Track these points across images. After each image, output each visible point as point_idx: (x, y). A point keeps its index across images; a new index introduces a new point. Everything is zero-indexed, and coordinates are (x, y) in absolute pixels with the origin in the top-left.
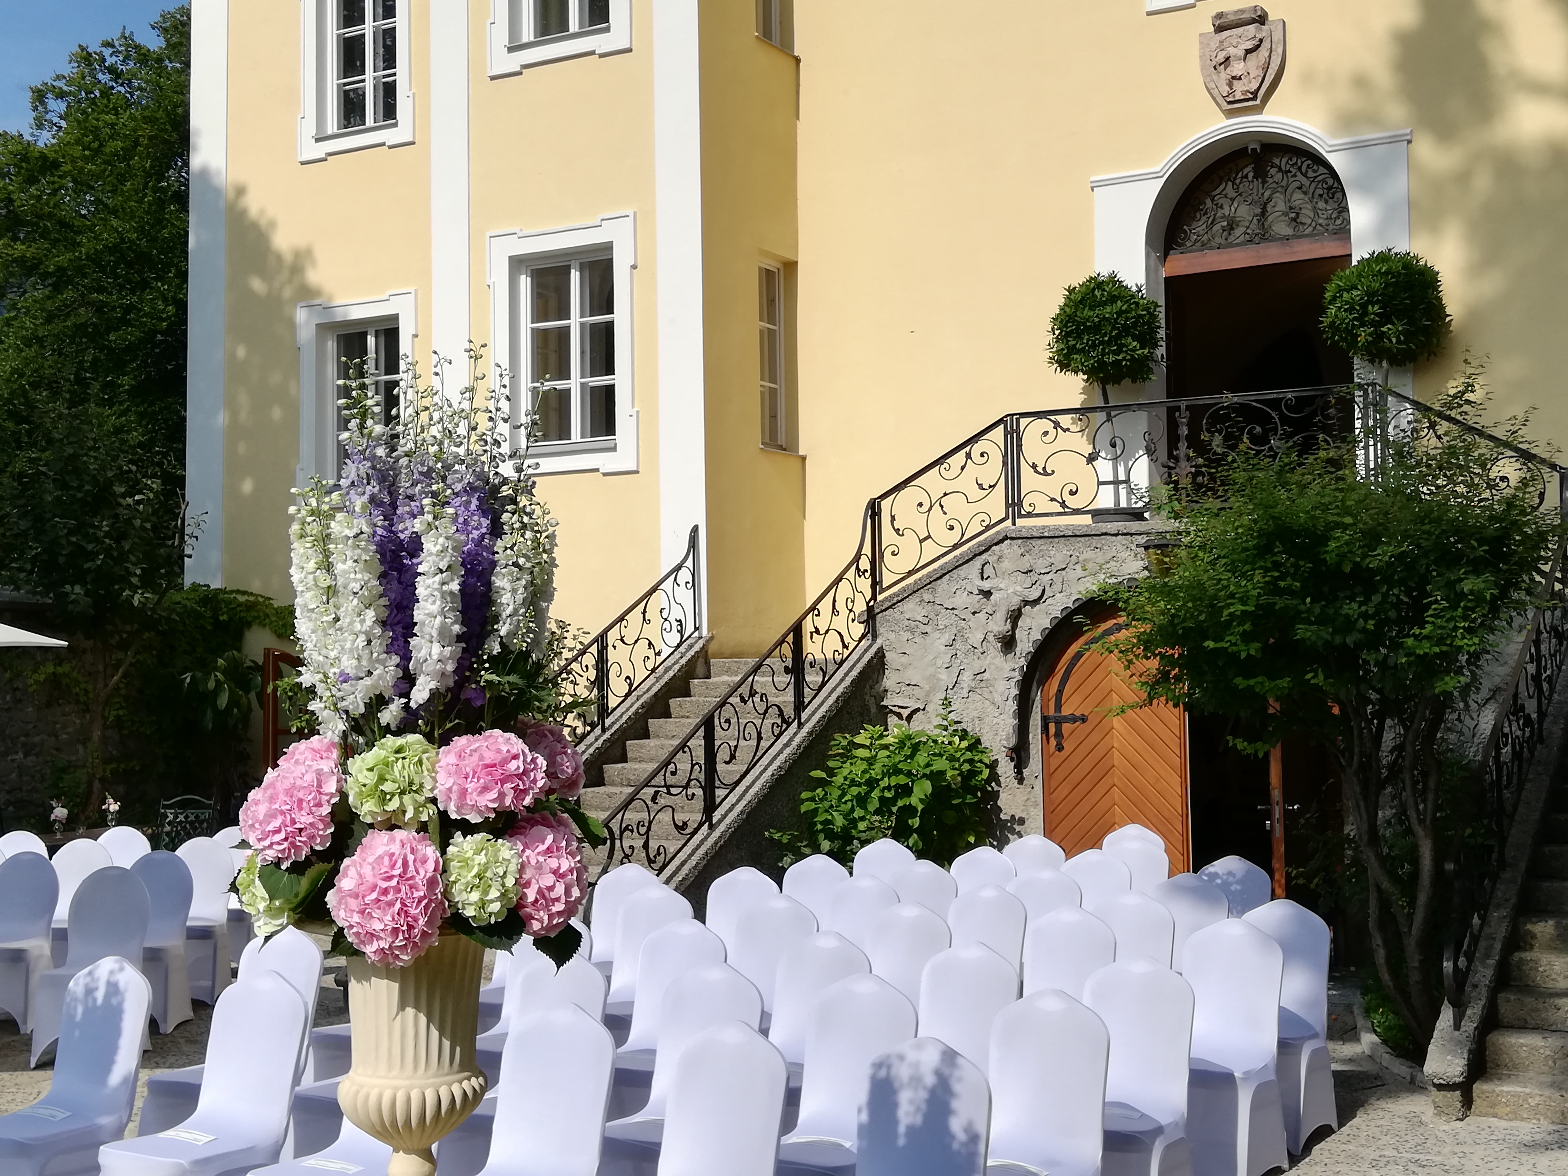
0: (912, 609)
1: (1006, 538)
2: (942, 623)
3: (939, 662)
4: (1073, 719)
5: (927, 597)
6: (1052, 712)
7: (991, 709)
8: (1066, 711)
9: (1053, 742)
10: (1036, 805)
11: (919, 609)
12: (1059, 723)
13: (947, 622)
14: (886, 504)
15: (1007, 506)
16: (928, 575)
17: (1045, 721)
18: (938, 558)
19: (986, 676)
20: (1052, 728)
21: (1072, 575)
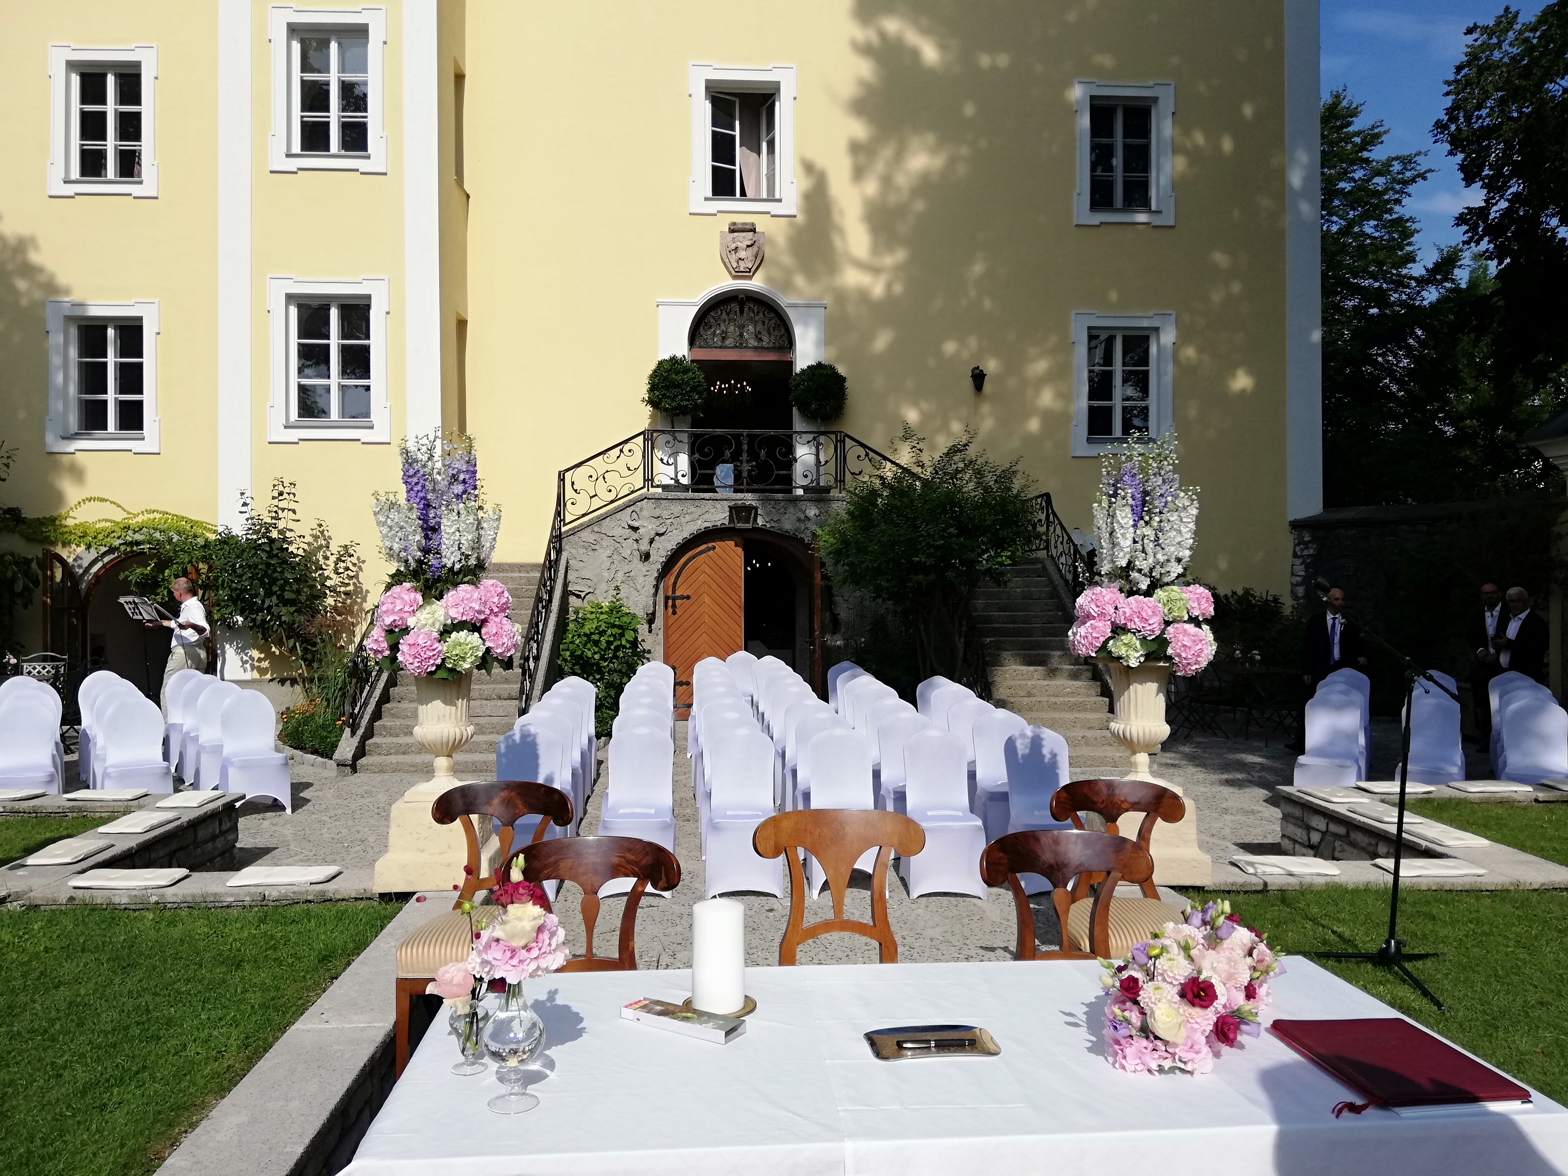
0: (587, 536)
1: (646, 498)
2: (604, 544)
3: (603, 566)
4: (682, 597)
5: (596, 529)
6: (670, 594)
7: (634, 593)
8: (678, 593)
9: (670, 610)
10: (659, 644)
11: (591, 536)
12: (674, 599)
13: (608, 544)
14: (568, 475)
15: (645, 481)
16: (598, 517)
17: (667, 598)
18: (601, 507)
19: (632, 574)
20: (670, 602)
21: (683, 520)
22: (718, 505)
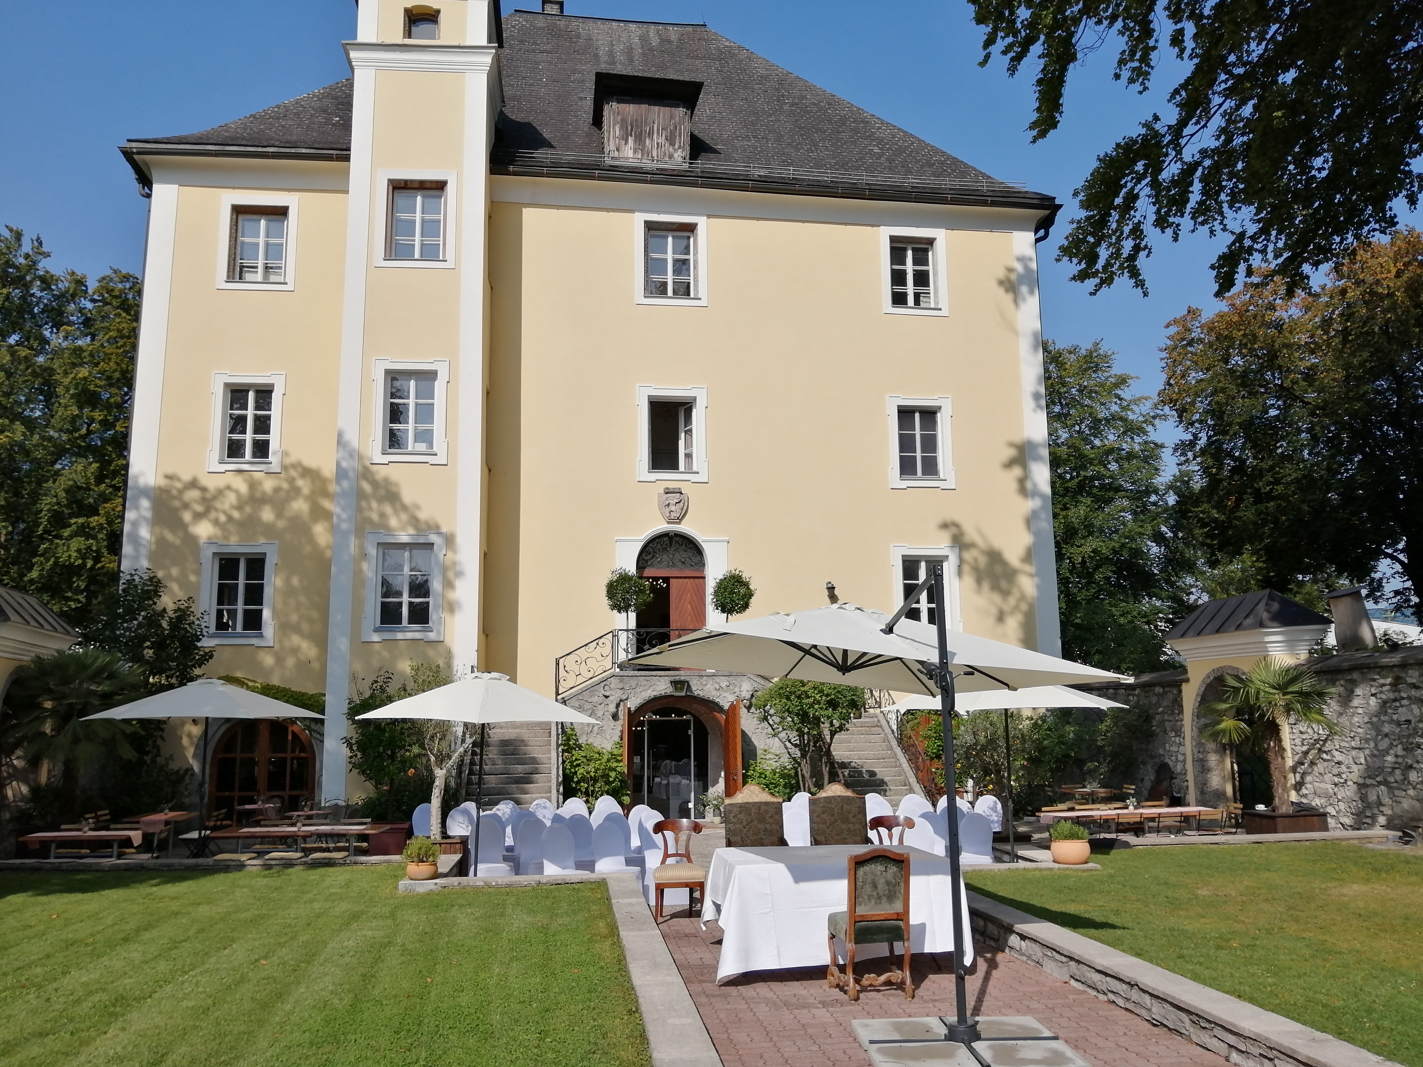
0: (574, 702)
1: (614, 676)
5: (580, 697)
11: (577, 702)
13: (588, 707)
14: (561, 661)
15: (613, 664)
16: (580, 690)
18: (583, 683)
19: (605, 729)
21: (638, 690)
22: (662, 679)
